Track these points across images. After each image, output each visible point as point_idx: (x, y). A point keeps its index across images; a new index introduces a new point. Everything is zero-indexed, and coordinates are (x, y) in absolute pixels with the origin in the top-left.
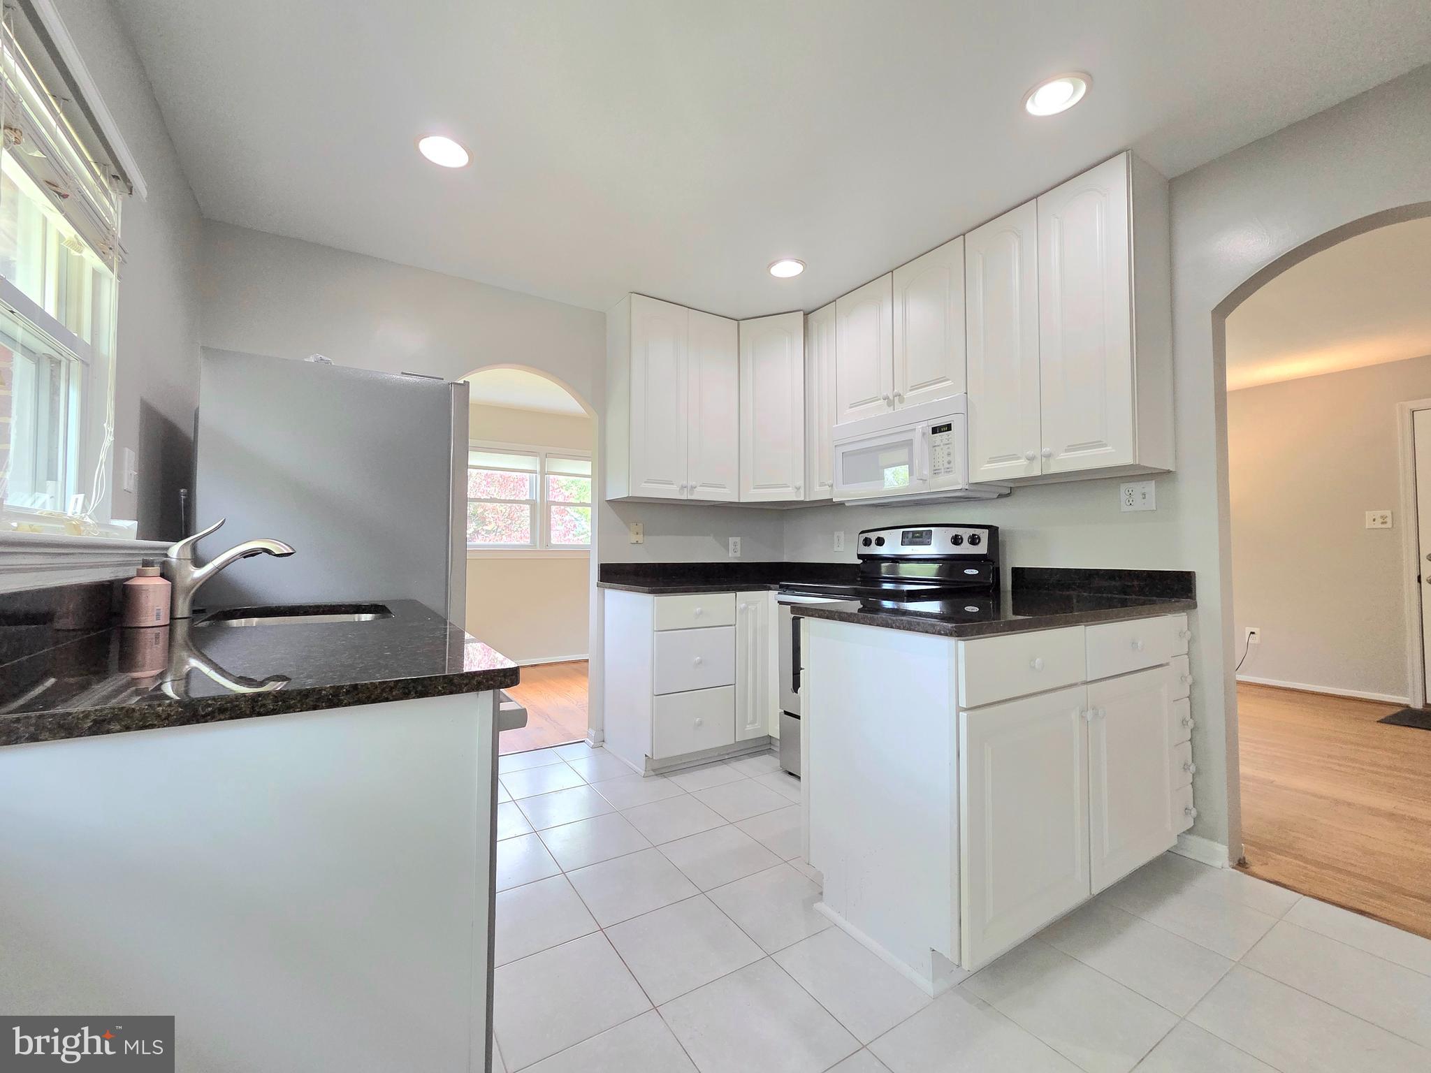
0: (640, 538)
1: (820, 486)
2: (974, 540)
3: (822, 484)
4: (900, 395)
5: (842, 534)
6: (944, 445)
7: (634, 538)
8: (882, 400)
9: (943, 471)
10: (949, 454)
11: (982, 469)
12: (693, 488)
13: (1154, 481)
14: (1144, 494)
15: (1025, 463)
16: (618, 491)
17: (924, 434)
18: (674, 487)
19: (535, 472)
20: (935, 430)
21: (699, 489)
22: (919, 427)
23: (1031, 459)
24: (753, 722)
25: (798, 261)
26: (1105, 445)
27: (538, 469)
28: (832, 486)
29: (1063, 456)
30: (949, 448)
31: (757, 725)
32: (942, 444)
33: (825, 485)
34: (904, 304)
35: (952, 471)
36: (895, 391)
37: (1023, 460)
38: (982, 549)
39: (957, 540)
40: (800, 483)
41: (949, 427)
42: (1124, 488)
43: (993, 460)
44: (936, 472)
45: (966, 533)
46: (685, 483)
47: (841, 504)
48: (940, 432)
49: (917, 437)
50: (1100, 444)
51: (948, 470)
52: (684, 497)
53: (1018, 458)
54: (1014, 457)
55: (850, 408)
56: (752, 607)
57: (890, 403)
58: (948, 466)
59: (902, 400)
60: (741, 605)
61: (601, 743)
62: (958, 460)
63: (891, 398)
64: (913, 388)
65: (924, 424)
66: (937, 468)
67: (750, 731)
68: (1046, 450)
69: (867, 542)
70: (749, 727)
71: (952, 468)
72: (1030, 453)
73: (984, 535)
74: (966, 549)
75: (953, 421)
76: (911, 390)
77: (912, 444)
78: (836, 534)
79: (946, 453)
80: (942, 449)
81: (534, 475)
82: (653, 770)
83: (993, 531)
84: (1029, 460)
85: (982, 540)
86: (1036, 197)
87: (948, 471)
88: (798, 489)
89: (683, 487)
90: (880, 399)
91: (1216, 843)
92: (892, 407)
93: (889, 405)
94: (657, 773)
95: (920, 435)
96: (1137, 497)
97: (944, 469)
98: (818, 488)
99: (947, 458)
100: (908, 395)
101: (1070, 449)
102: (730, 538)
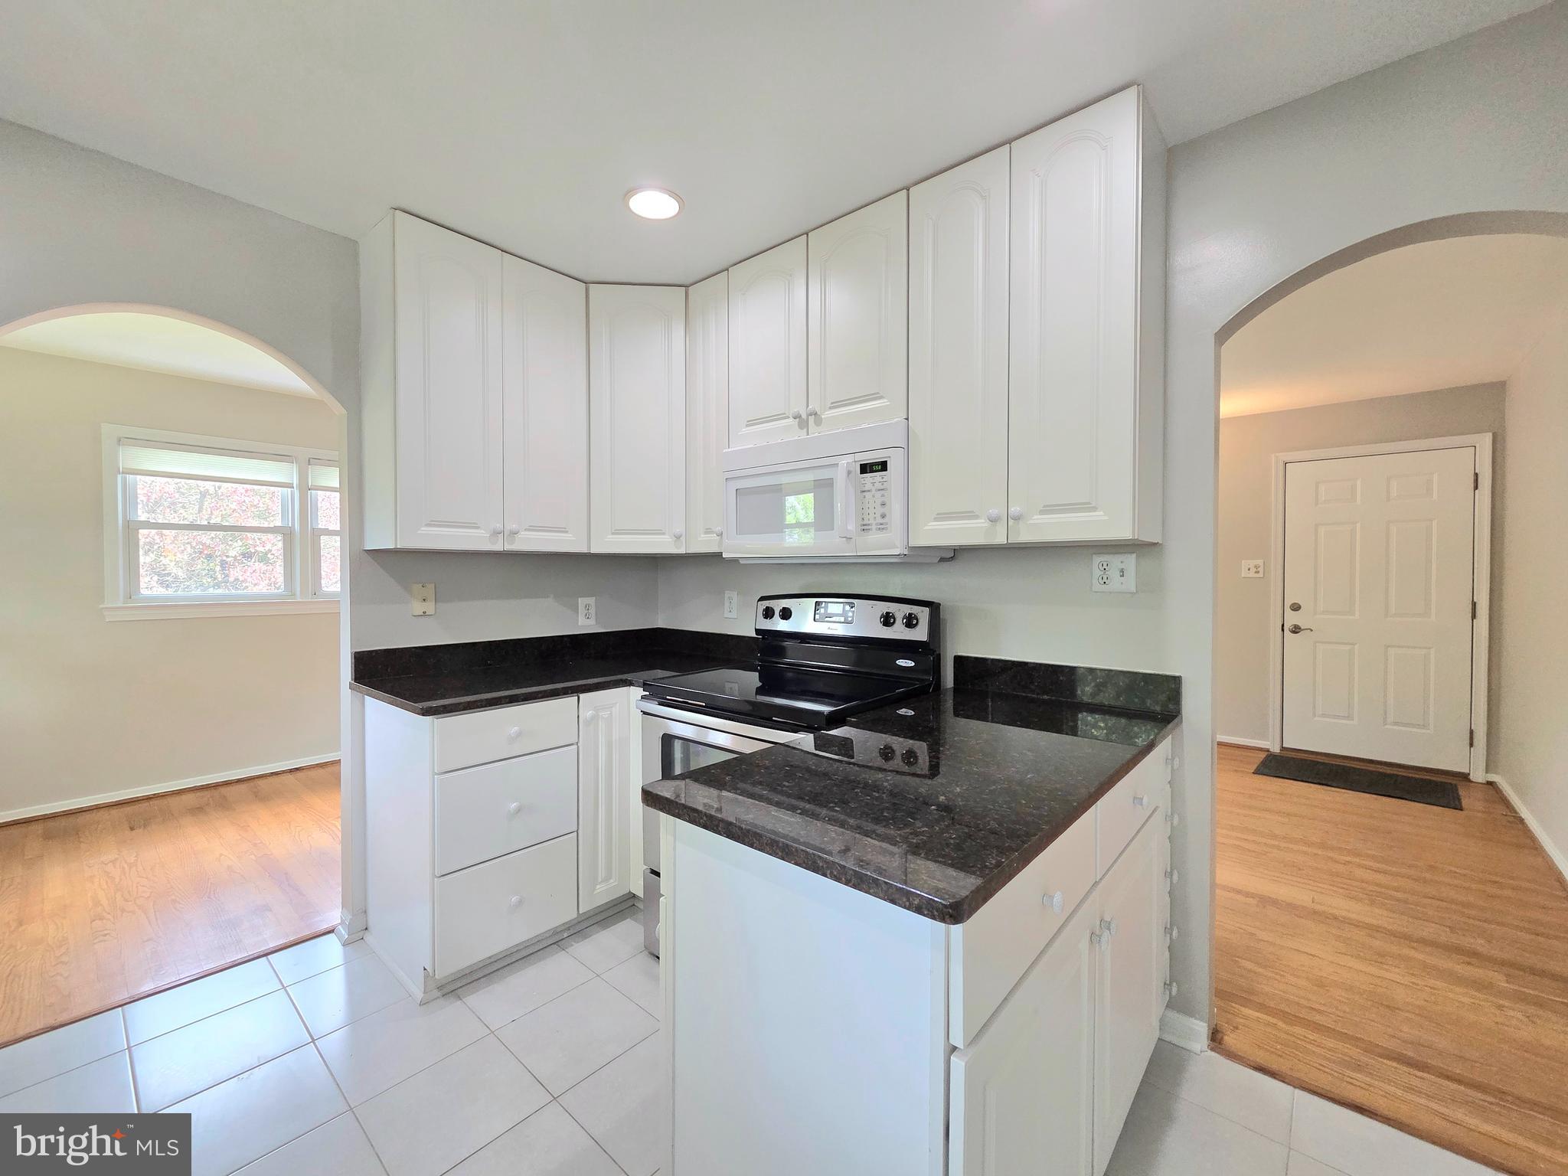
0: (430, 608)
1: (706, 533)
2: (911, 622)
3: (708, 531)
4: (816, 414)
5: (734, 595)
6: (876, 490)
7: (418, 607)
8: (791, 419)
9: (874, 527)
10: (883, 505)
11: (927, 528)
12: (514, 533)
13: (1134, 555)
14: (1122, 571)
15: (984, 525)
16: (380, 539)
17: (849, 473)
18: (481, 532)
19: (290, 486)
20: (865, 469)
21: (523, 534)
22: (844, 462)
23: (994, 520)
24: (607, 879)
25: (673, 194)
26: (1094, 509)
27: (295, 482)
28: (721, 535)
29: (1038, 519)
30: (883, 496)
31: (613, 882)
32: (873, 489)
33: (712, 532)
34: (824, 282)
35: (887, 527)
36: (810, 407)
37: (983, 521)
38: (920, 634)
39: (888, 620)
40: (680, 529)
41: (883, 466)
42: (1097, 560)
43: (941, 517)
44: (865, 528)
45: (900, 611)
46: (499, 526)
47: (735, 561)
48: (872, 471)
49: (840, 477)
50: (1088, 507)
51: (882, 526)
52: (498, 547)
53: (977, 517)
54: (971, 515)
55: (747, 426)
56: (605, 714)
57: (803, 424)
58: (882, 521)
59: (819, 421)
60: (586, 713)
61: (362, 933)
62: (896, 509)
63: (804, 416)
64: (835, 405)
65: (850, 459)
66: (865, 523)
67: (602, 893)
68: (1014, 509)
69: (768, 613)
70: (599, 888)
71: (887, 524)
72: (994, 512)
73: (923, 614)
74: (898, 632)
75: (890, 457)
76: (830, 408)
77: (832, 485)
78: (727, 594)
79: (879, 502)
80: (873, 496)
81: (289, 490)
82: (440, 988)
83: (934, 607)
84: (992, 521)
85: (920, 621)
86: (1009, 142)
87: (882, 528)
88: (678, 537)
89: (496, 533)
90: (789, 417)
91: (1193, 1020)
92: (805, 430)
93: (801, 427)
94: (445, 990)
95: (845, 474)
96: (1114, 573)
97: (877, 524)
98: (702, 536)
99: (880, 510)
100: (828, 414)
101: (1047, 510)
102: (579, 599)
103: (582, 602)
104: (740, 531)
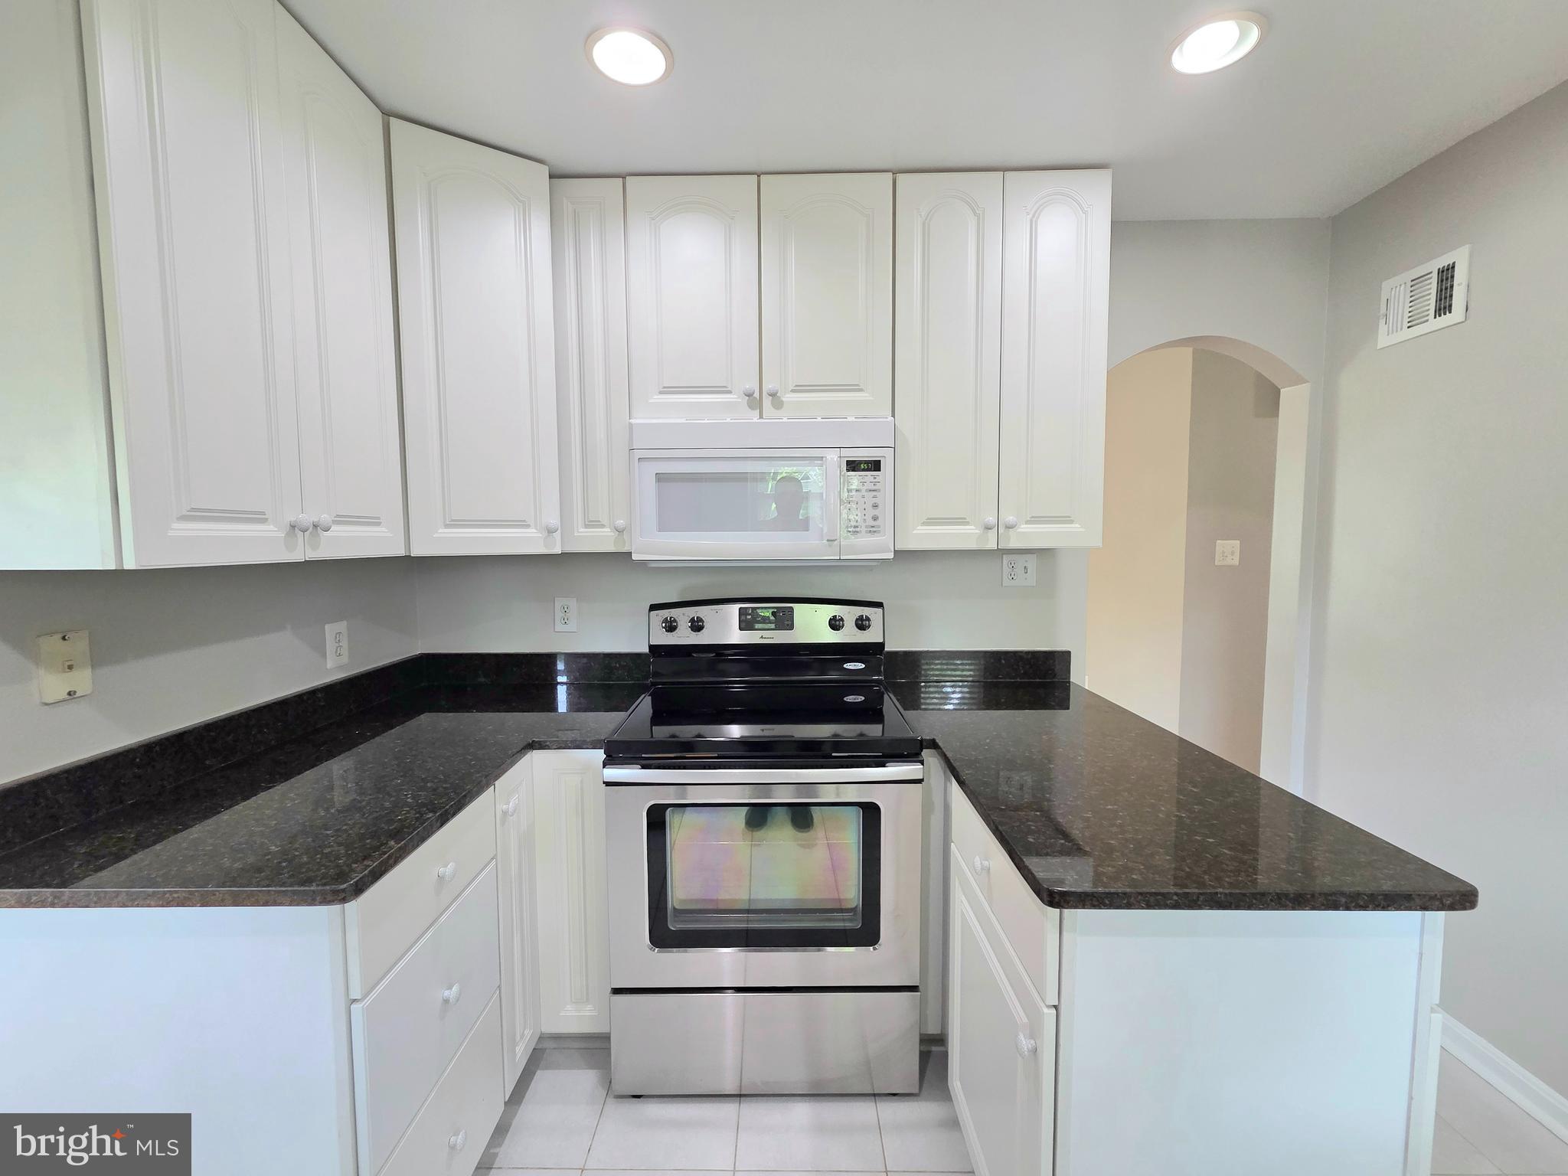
2: (862, 624)
4: (774, 395)
6: (866, 491)
8: (738, 396)
9: (863, 529)
10: (875, 506)
11: (915, 532)
14: (1026, 569)
15: (975, 532)
20: (853, 466)
23: (989, 528)
26: (1072, 522)
29: (1024, 528)
30: (875, 497)
32: (863, 488)
35: (879, 532)
36: (765, 385)
37: (974, 527)
38: (872, 635)
39: (836, 624)
40: (554, 521)
41: (876, 466)
42: (1007, 559)
43: (931, 521)
44: (851, 530)
45: (849, 614)
48: (862, 470)
50: (1067, 520)
51: (874, 529)
52: (297, 556)
53: (967, 523)
54: (963, 522)
55: (660, 393)
57: (754, 401)
58: (873, 523)
59: (779, 404)
62: (886, 511)
63: (754, 395)
64: (798, 389)
65: (831, 453)
66: (853, 524)
68: (1010, 519)
69: (669, 625)
71: (879, 527)
72: (991, 519)
73: (878, 616)
74: (844, 635)
75: (883, 457)
76: (793, 391)
78: (559, 603)
79: (870, 503)
80: (863, 496)
84: (986, 529)
86: (1005, 169)
87: (873, 531)
88: (550, 531)
89: (296, 530)
90: (732, 393)
92: (758, 412)
93: (751, 406)
96: (1019, 570)
97: (866, 527)
98: (582, 530)
99: (872, 512)
100: (788, 398)
101: (1035, 520)
102: (326, 626)
103: (330, 630)
104: (662, 527)
